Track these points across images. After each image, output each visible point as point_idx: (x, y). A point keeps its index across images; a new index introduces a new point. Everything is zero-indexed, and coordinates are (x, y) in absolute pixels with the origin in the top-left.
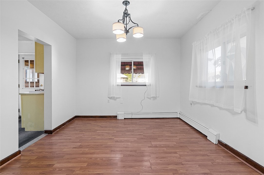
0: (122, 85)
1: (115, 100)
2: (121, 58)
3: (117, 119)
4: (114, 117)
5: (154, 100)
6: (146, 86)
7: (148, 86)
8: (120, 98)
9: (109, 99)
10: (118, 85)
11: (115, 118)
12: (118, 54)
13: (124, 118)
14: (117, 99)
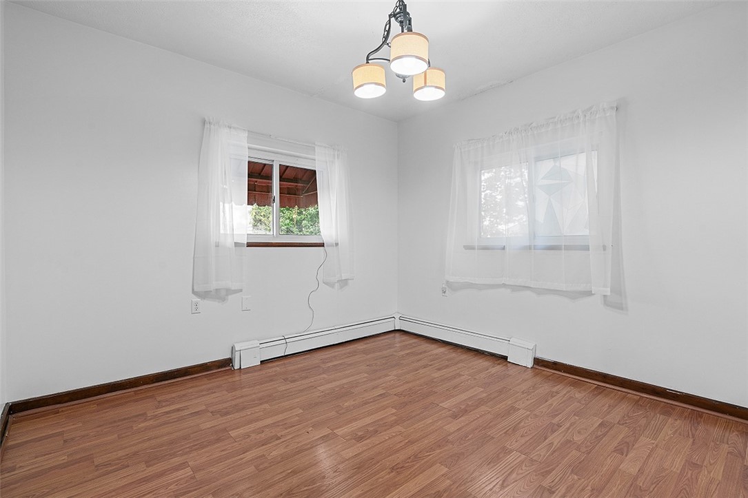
0: (250, 245)
1: (223, 299)
2: (247, 145)
3: (233, 371)
4: (219, 367)
5: (341, 287)
6: (323, 246)
7: (332, 246)
8: (241, 290)
9: (196, 299)
10: (237, 244)
11: (225, 367)
12: (234, 128)
13: (261, 362)
14: (230, 297)
